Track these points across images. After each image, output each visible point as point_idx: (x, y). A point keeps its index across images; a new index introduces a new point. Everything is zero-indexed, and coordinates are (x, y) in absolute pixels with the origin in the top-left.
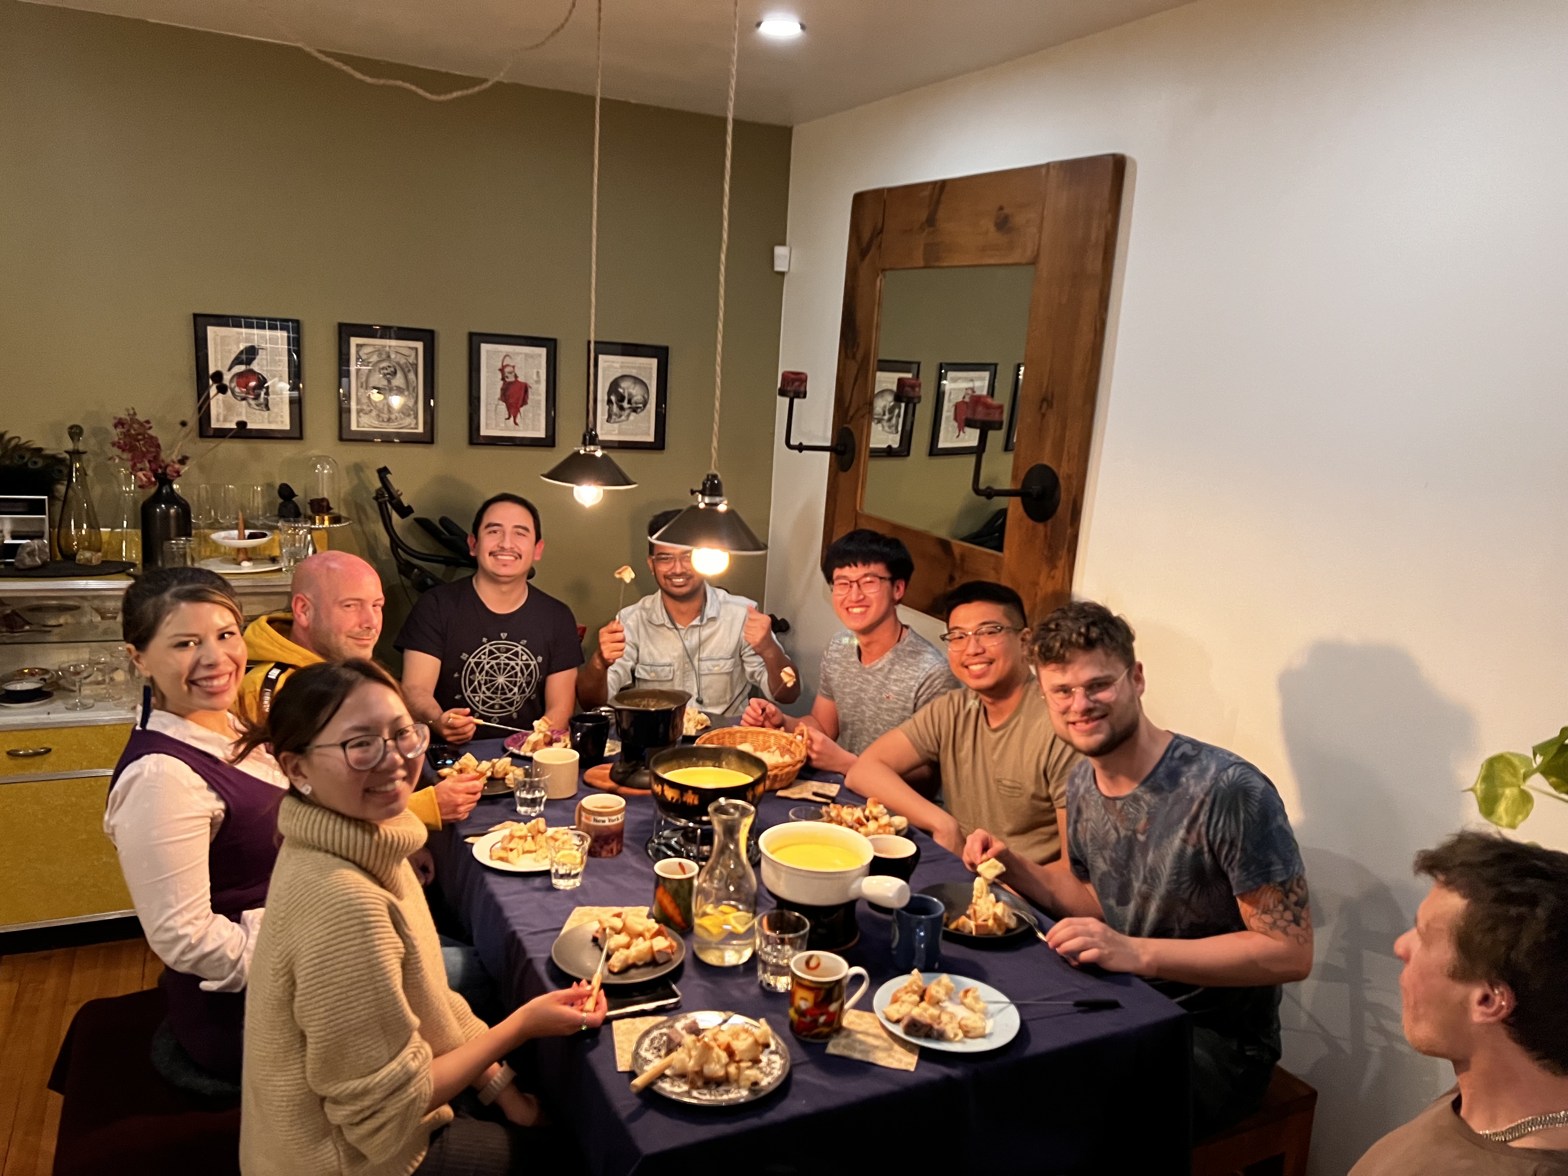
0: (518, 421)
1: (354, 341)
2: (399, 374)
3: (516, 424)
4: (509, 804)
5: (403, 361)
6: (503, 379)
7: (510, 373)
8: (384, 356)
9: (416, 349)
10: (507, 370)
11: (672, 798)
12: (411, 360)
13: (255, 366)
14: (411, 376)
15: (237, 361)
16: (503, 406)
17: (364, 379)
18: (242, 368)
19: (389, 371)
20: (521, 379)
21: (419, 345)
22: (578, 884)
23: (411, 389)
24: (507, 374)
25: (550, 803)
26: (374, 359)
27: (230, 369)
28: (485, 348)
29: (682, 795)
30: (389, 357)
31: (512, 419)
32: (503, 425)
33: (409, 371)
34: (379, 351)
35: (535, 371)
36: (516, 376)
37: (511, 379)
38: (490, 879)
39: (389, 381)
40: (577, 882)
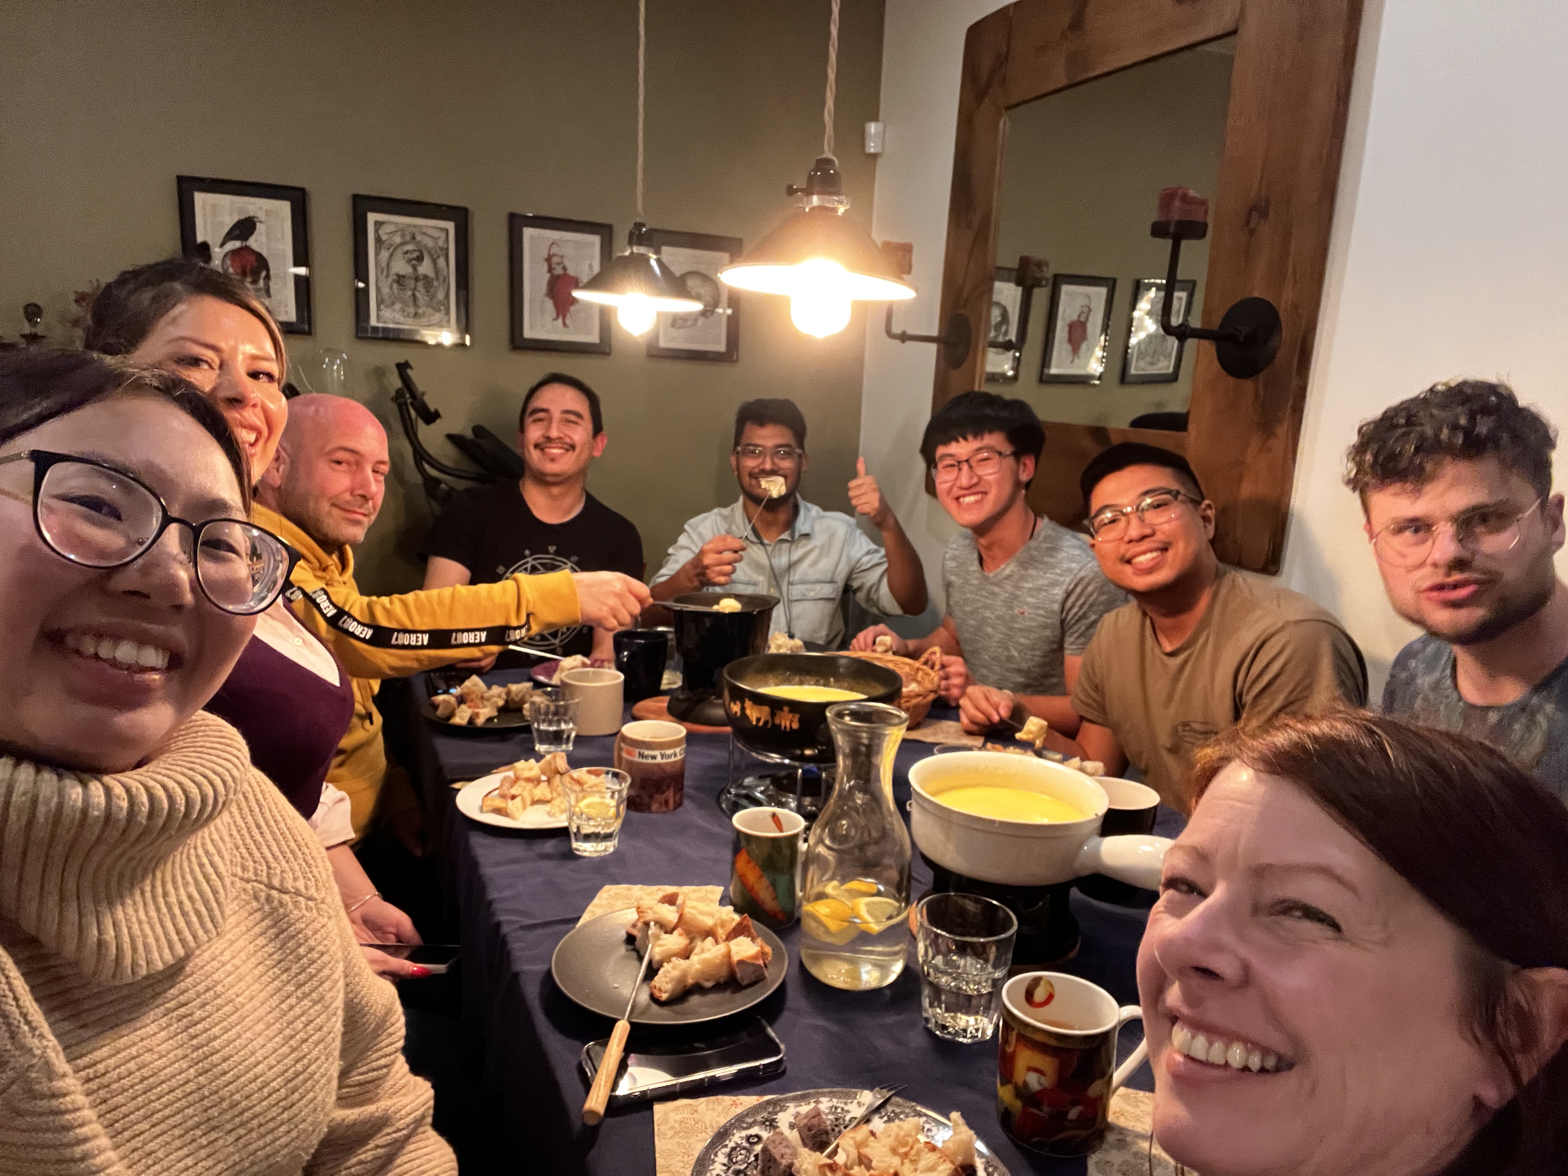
0: (567, 321)
1: (372, 218)
2: (427, 262)
3: (565, 325)
4: (524, 741)
5: (430, 243)
6: (550, 270)
7: (558, 264)
8: (408, 238)
9: (447, 231)
10: (555, 260)
11: (758, 720)
12: (441, 243)
13: (253, 242)
14: (441, 262)
15: (230, 236)
16: (549, 304)
17: (384, 264)
18: (237, 244)
19: (415, 255)
20: (571, 272)
21: (450, 226)
22: (612, 850)
23: (441, 279)
24: (554, 266)
25: (580, 740)
26: (398, 240)
27: (222, 245)
28: (529, 233)
29: (773, 715)
30: (414, 238)
31: (560, 320)
32: (549, 326)
33: (438, 257)
34: (402, 230)
35: (588, 263)
36: (564, 269)
37: (559, 271)
38: (477, 841)
39: (415, 268)
40: (609, 847)
